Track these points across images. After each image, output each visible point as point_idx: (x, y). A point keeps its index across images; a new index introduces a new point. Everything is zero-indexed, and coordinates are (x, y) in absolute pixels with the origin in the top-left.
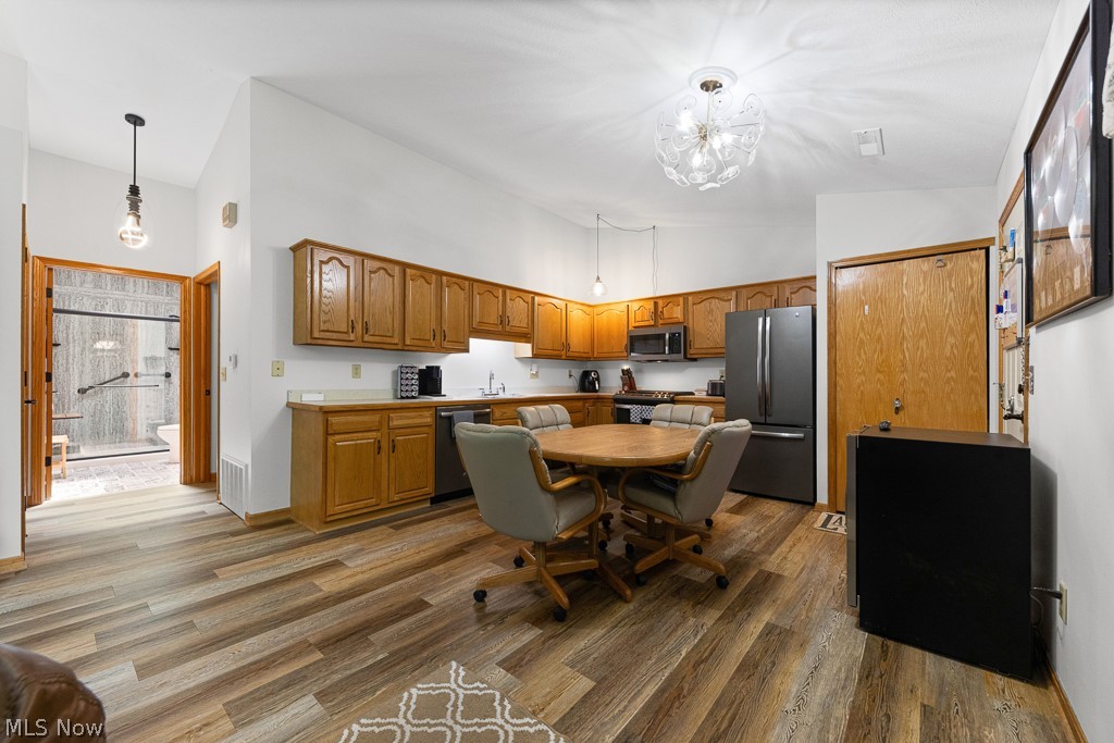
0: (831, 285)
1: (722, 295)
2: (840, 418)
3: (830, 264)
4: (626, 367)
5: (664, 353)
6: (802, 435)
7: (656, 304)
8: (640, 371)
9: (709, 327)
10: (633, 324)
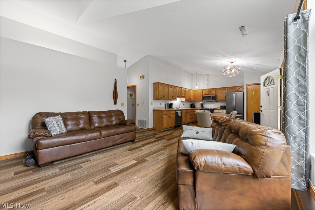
0: (247, 88)
1: (224, 89)
2: (249, 112)
3: (247, 85)
4: (201, 103)
5: (211, 100)
6: (241, 115)
7: (209, 90)
8: (204, 104)
9: (221, 95)
10: (204, 94)
